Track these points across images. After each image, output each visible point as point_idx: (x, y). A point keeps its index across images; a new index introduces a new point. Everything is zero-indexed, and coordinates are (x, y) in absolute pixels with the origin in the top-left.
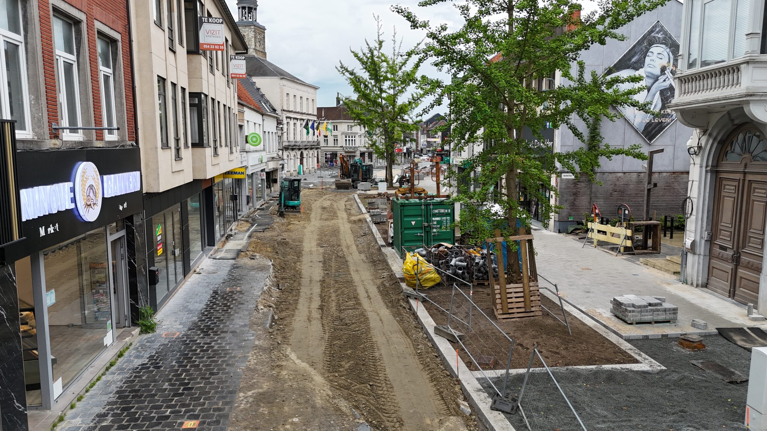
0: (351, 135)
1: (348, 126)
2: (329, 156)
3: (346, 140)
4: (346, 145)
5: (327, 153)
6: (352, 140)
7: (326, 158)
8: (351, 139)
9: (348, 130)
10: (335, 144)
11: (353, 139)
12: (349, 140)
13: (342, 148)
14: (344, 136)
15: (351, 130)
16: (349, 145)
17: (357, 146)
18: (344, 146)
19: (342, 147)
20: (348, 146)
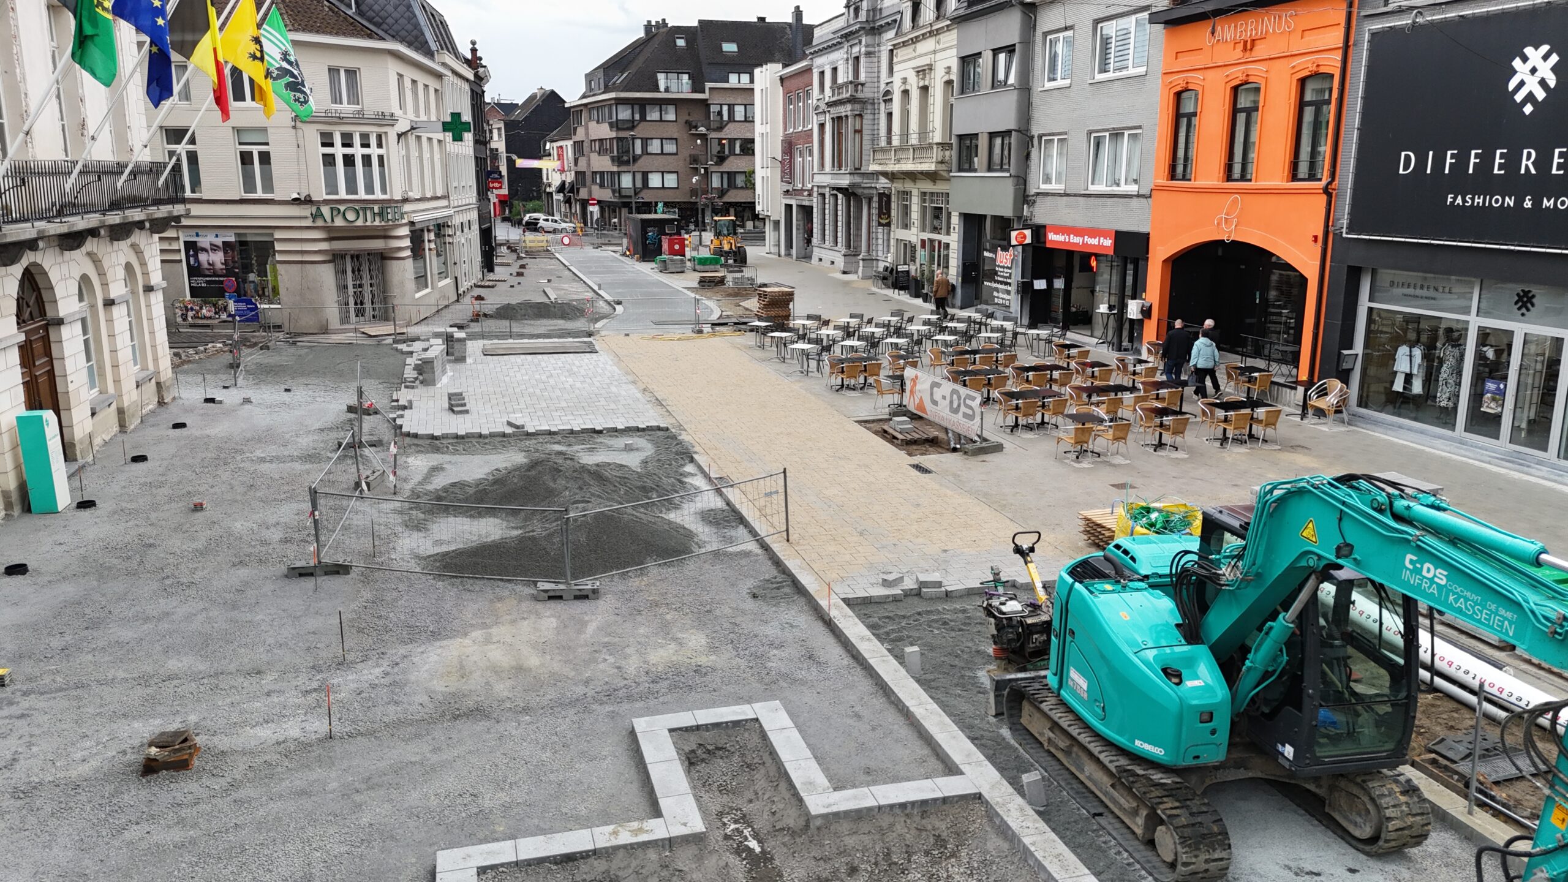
0: (356, 132)
1: (333, 71)
2: (218, 258)
3: (329, 160)
4: (332, 187)
5: (204, 241)
6: (367, 159)
7: (194, 271)
8: (358, 151)
9: (336, 99)
10: (249, 185)
11: (374, 151)
12: (349, 160)
13: (306, 211)
14: (311, 135)
15: (354, 98)
16: (352, 188)
17: (398, 196)
18: (320, 193)
19: (308, 201)
20: (343, 194)
